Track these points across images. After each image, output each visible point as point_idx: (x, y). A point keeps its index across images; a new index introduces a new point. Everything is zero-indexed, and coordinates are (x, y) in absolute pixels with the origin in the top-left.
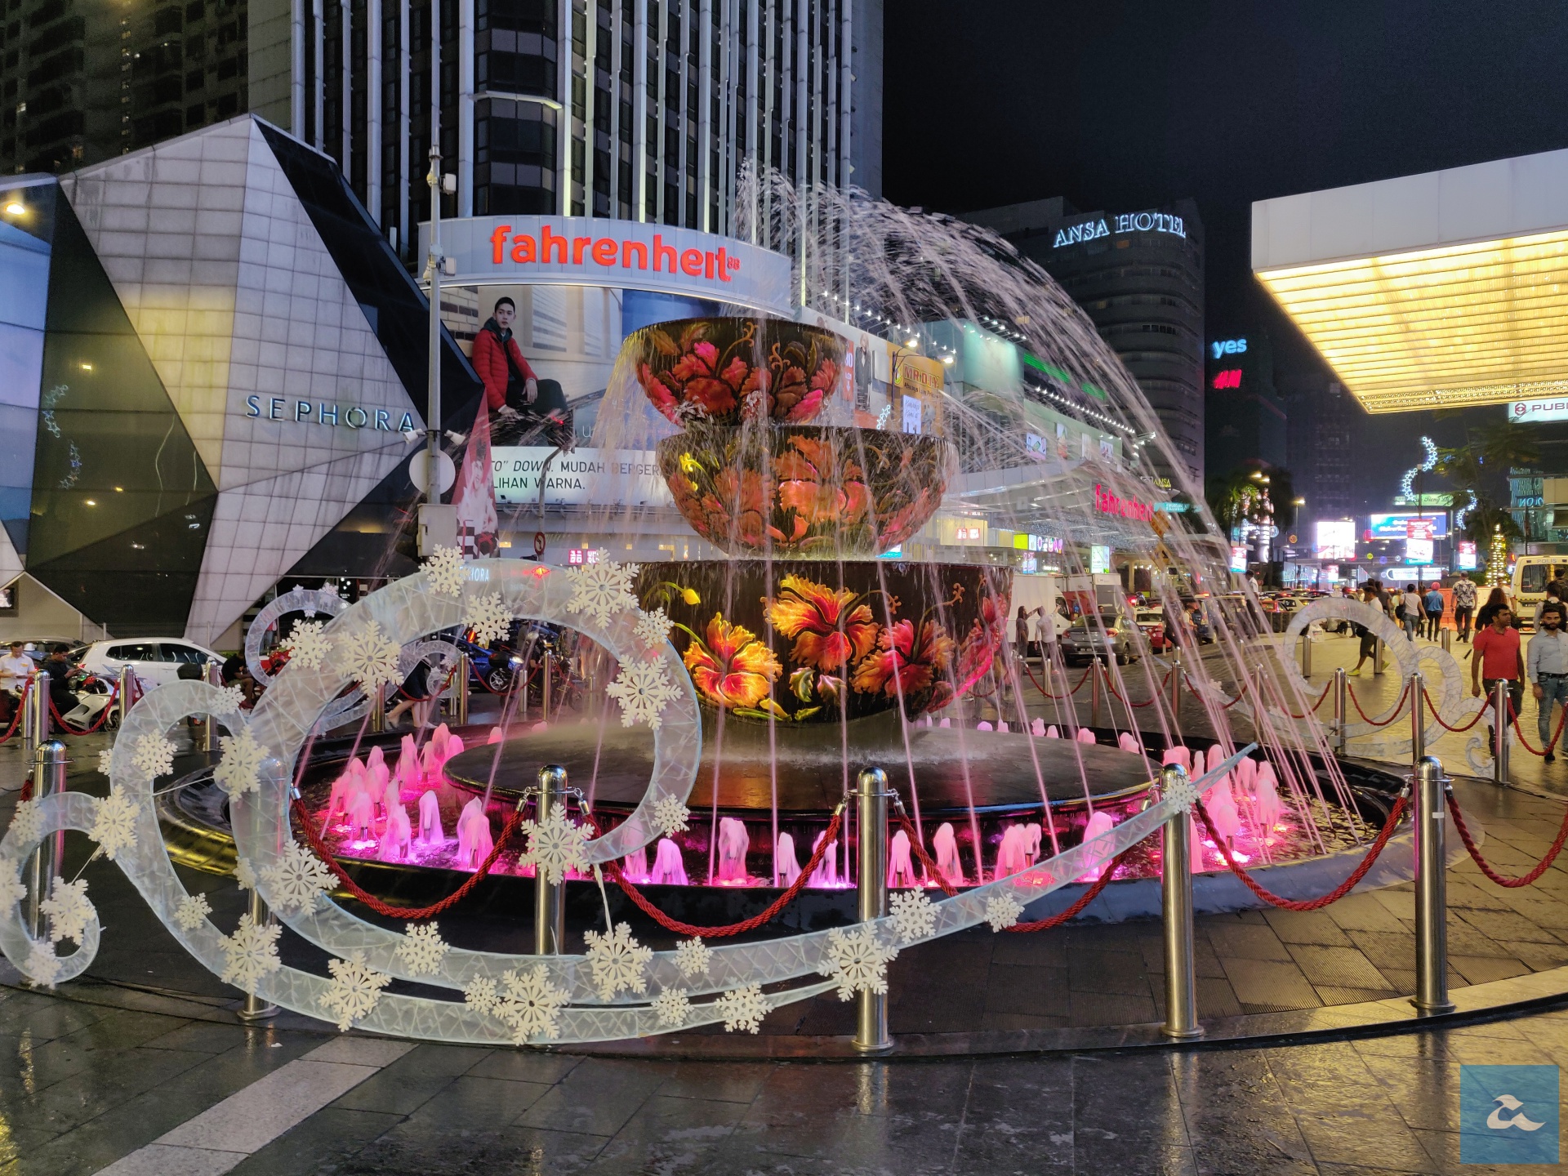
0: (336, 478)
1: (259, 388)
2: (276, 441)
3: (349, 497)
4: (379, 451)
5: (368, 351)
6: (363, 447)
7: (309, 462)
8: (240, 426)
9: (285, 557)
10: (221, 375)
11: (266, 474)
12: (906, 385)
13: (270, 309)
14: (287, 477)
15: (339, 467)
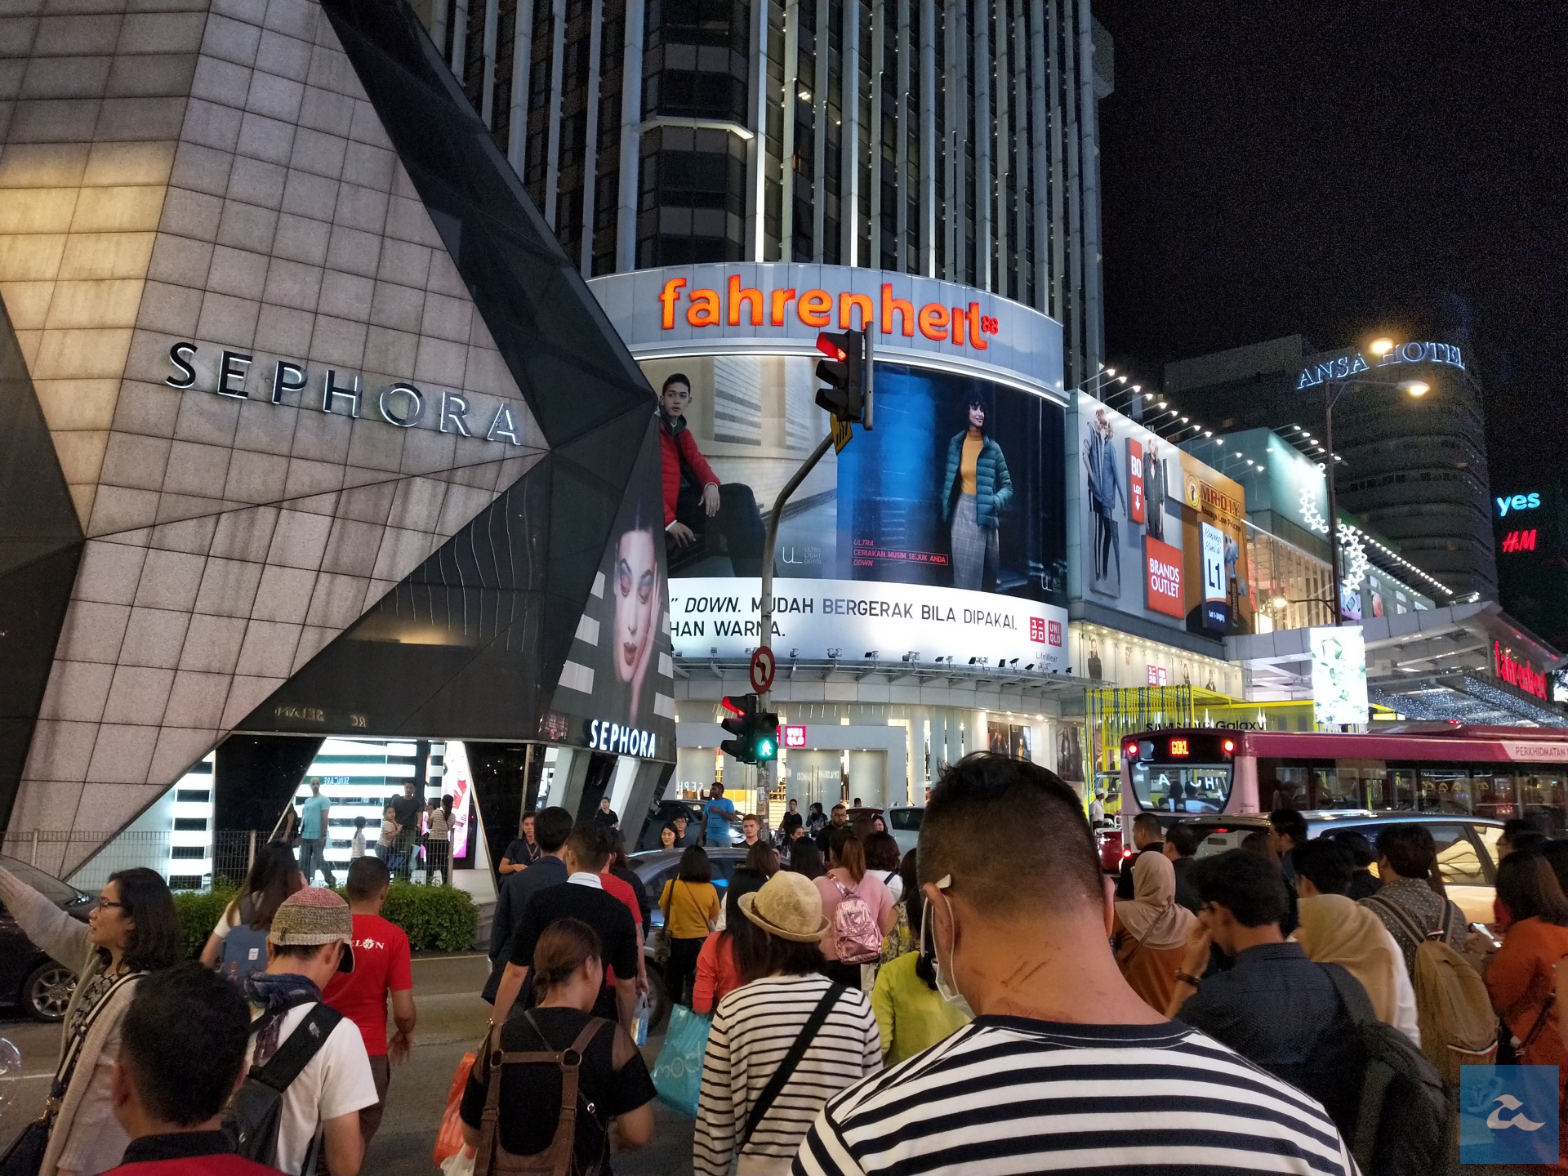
0: (351, 526)
1: (203, 331)
2: (229, 442)
3: (381, 568)
4: (445, 476)
5: (434, 284)
6: (412, 465)
7: (293, 488)
8: (152, 405)
9: (235, 691)
10: (124, 303)
11: (197, 506)
12: (1205, 511)
13: (241, 186)
14: (244, 515)
15: (360, 504)
